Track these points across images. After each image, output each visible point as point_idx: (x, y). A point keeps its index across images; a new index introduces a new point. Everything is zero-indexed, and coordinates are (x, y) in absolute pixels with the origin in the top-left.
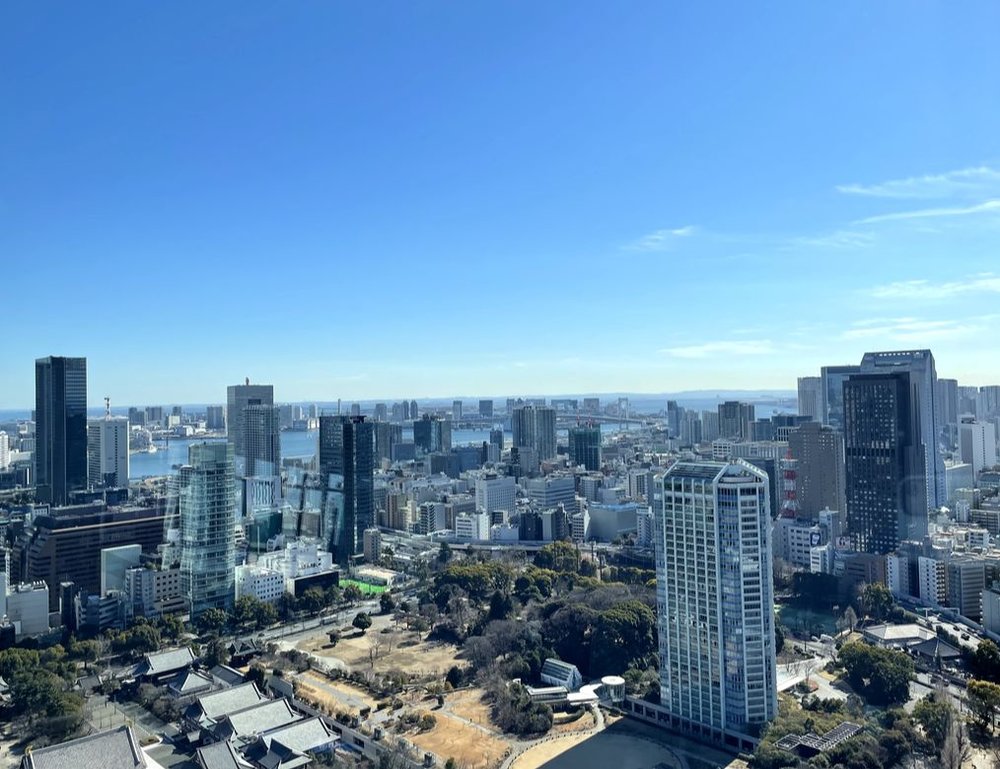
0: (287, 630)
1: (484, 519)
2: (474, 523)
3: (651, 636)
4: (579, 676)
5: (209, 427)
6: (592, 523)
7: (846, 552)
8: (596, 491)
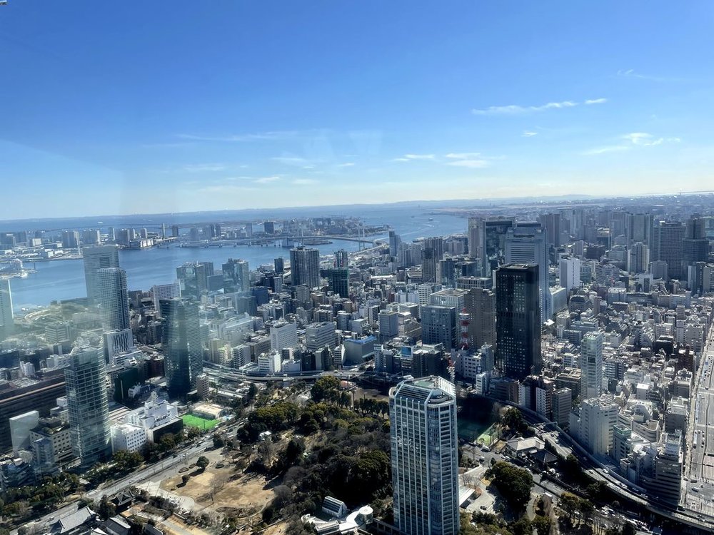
0: (151, 471)
1: (277, 358)
2: (271, 361)
3: (387, 473)
4: (345, 507)
5: (65, 246)
6: (346, 352)
7: (496, 378)
8: (347, 322)
